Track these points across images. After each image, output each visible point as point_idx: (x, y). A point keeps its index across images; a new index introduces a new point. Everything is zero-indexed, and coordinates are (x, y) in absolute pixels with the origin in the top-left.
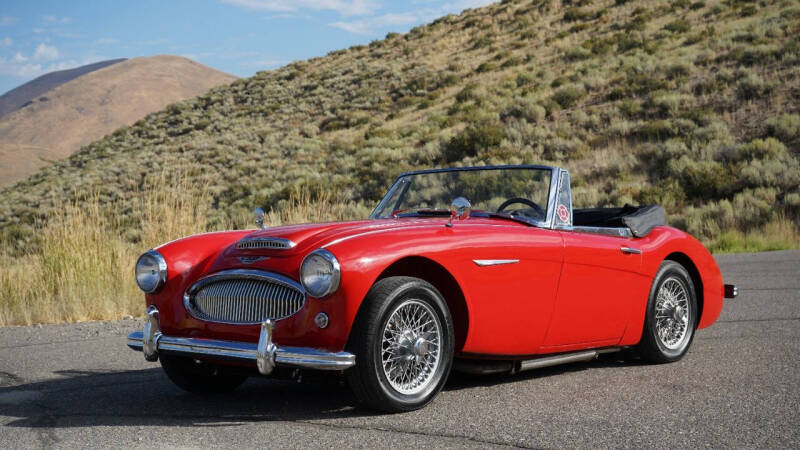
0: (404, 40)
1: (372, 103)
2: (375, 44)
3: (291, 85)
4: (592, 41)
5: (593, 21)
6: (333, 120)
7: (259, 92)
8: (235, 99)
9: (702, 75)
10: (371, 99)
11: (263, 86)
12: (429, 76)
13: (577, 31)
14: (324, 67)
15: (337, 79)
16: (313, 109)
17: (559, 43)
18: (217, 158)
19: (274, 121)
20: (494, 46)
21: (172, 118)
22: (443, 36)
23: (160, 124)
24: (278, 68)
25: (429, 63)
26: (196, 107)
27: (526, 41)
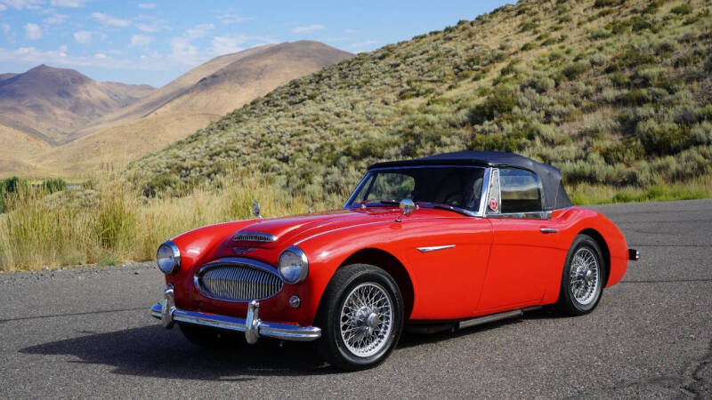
0: (470, 26)
1: (439, 77)
2: (448, 30)
3: (382, 63)
4: (613, 24)
5: (617, 7)
6: (408, 90)
7: (359, 69)
8: (340, 75)
9: (683, 51)
10: (438, 74)
11: (361, 64)
12: (484, 54)
13: (604, 16)
14: (408, 48)
15: (415, 58)
16: (394, 82)
17: (589, 26)
18: (317, 122)
19: (365, 92)
20: (537, 29)
21: (292, 90)
22: (500, 22)
23: (283, 95)
24: (375, 50)
25: (486, 44)
26: (311, 82)
27: (563, 24)
